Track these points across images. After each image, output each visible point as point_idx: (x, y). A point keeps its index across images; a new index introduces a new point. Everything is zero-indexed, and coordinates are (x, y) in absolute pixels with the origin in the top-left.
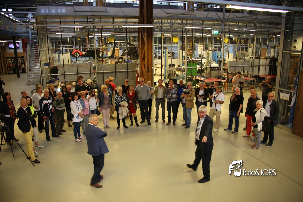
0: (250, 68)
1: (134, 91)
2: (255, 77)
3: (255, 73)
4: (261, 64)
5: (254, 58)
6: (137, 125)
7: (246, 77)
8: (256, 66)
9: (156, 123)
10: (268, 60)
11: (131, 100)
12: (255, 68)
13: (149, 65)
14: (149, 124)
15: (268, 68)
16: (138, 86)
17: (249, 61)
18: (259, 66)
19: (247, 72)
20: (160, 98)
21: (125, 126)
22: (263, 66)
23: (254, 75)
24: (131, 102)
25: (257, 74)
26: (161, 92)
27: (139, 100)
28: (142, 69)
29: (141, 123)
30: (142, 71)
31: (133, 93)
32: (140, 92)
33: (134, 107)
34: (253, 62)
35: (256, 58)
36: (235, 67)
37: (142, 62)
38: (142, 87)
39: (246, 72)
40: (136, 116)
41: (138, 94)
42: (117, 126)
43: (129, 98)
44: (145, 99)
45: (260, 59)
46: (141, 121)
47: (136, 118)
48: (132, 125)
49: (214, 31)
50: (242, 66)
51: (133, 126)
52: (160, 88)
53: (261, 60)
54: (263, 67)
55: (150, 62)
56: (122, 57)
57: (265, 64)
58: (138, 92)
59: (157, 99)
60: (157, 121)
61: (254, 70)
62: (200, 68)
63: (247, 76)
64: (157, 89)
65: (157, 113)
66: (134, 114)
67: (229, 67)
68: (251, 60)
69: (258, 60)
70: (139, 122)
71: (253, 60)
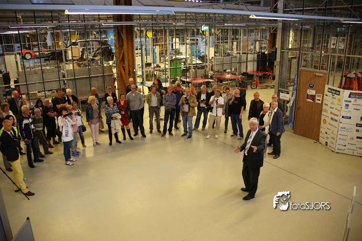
0: (238, 64)
1: (125, 101)
2: (244, 74)
3: (244, 70)
4: (248, 60)
5: (241, 54)
6: (131, 139)
7: (234, 75)
8: (244, 62)
9: (151, 134)
10: (256, 55)
11: (123, 111)
12: (242, 64)
13: (130, 68)
14: (144, 136)
15: (256, 63)
16: (129, 94)
17: (236, 57)
18: (247, 62)
19: (235, 69)
20: (155, 107)
21: (118, 141)
22: (251, 61)
23: (242, 73)
24: (123, 113)
25: (245, 72)
26: (155, 99)
27: (131, 110)
28: (120, 72)
29: (135, 135)
30: (121, 74)
31: (125, 103)
32: (131, 101)
33: (127, 119)
34: (241, 58)
35: (243, 53)
36: (222, 64)
37: (120, 63)
38: (134, 95)
39: (233, 69)
40: (129, 129)
41: (130, 103)
42: (109, 142)
43: (120, 108)
44: (138, 109)
45: (247, 54)
46: (134, 133)
47: (129, 131)
48: (125, 138)
49: (204, 27)
50: (229, 63)
51: (127, 140)
52: (153, 95)
53: (249, 55)
54: (251, 63)
55: (131, 64)
56: (94, 58)
57: (252, 60)
58: (129, 101)
59: (151, 109)
60: (151, 132)
61: (242, 67)
62: (185, 67)
63: (235, 73)
64: (151, 97)
65: (151, 123)
66: (127, 126)
67: (216, 64)
68: (238, 55)
69: (245, 55)
70: (132, 136)
71: (241, 55)
